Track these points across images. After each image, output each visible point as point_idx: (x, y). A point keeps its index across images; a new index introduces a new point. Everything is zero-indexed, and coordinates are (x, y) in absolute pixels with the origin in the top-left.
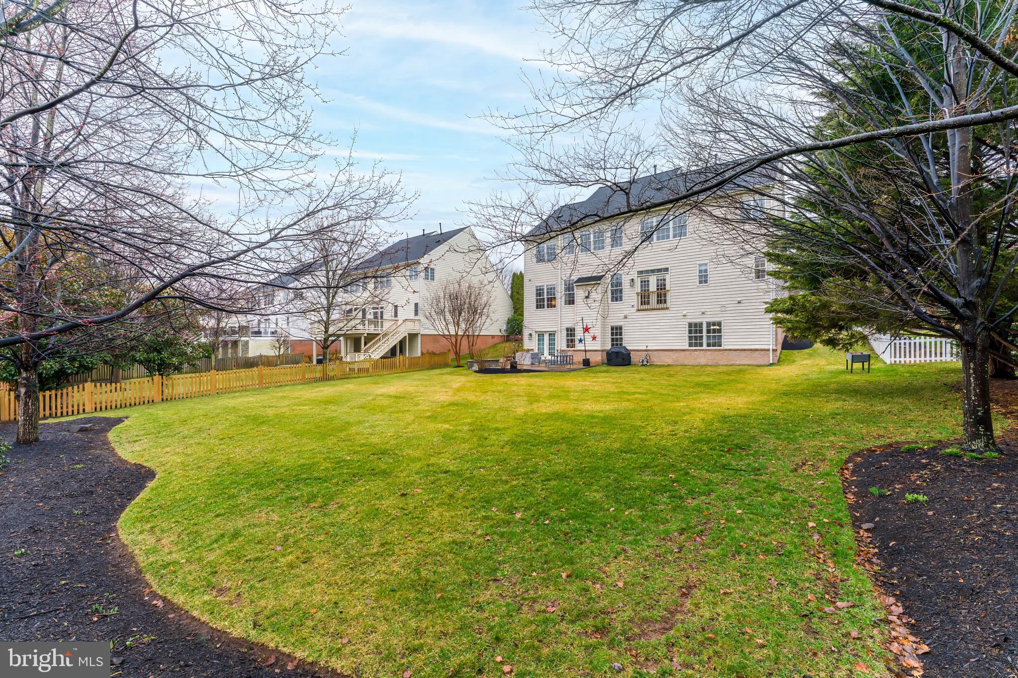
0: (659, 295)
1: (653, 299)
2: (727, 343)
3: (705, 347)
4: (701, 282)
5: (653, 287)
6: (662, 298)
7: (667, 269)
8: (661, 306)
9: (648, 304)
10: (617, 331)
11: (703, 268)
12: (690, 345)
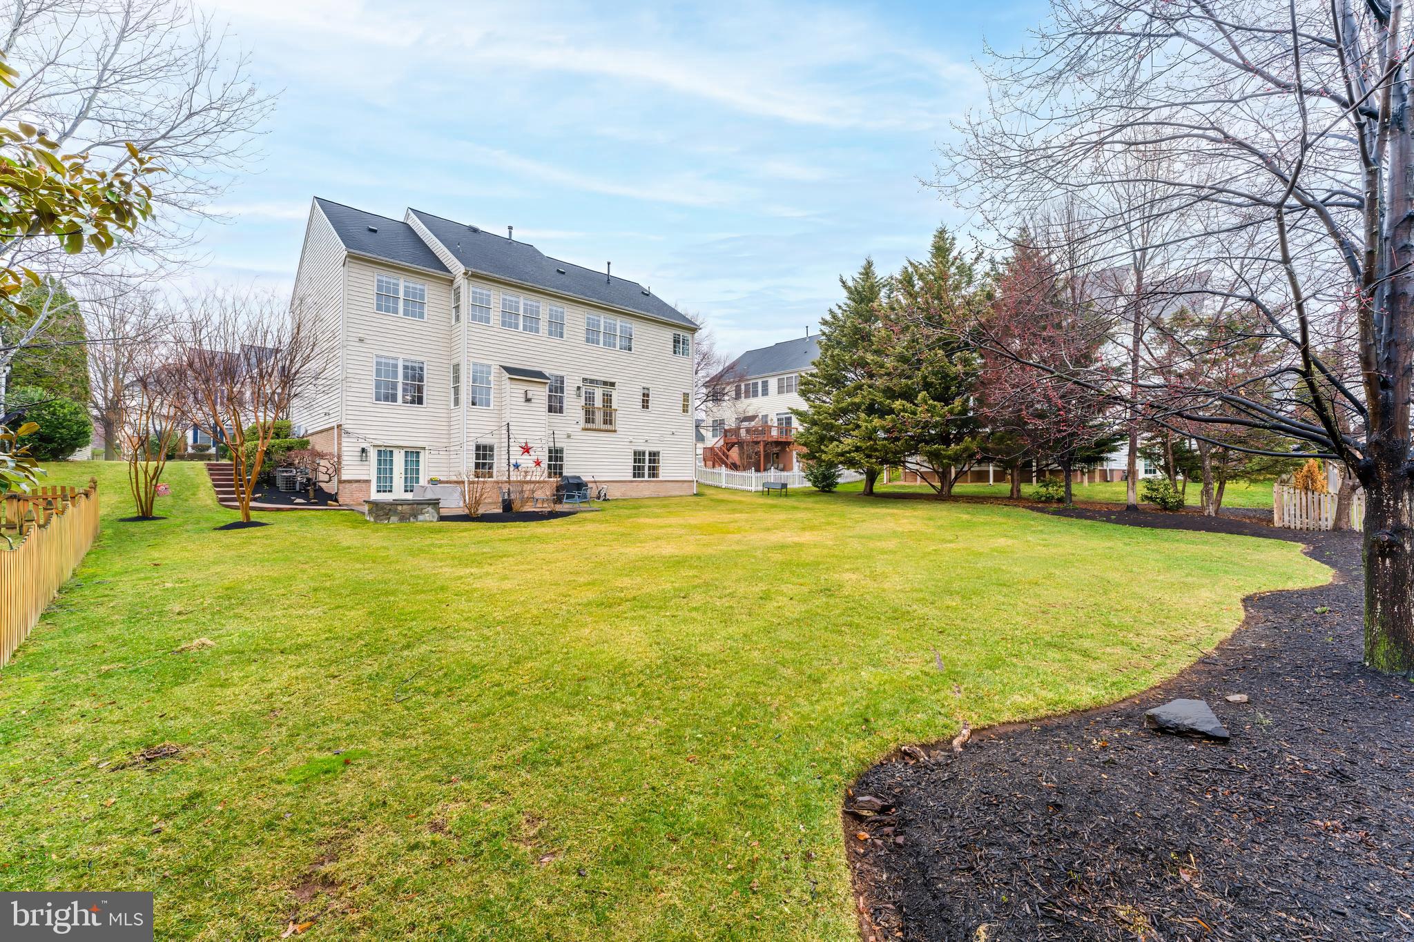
0: (605, 414)
1: (599, 417)
2: (664, 474)
3: (646, 478)
4: (643, 407)
5: (598, 403)
6: (608, 419)
7: (613, 384)
8: (608, 427)
9: (593, 422)
10: (556, 455)
11: (646, 392)
12: (634, 476)
